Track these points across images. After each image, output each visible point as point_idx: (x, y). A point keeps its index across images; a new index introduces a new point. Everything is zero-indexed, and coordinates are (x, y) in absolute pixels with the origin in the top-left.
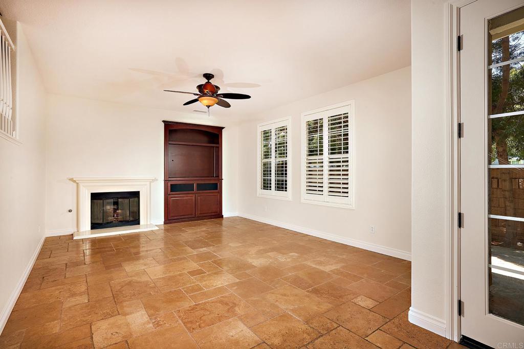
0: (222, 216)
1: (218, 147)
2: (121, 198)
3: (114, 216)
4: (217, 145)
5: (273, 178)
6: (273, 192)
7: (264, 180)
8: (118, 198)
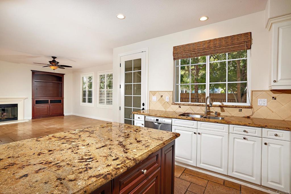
0: (64, 115)
1: (62, 83)
2: (6, 107)
3: (2, 116)
4: (61, 82)
5: (87, 97)
6: (87, 104)
7: (84, 98)
8: (4, 107)
